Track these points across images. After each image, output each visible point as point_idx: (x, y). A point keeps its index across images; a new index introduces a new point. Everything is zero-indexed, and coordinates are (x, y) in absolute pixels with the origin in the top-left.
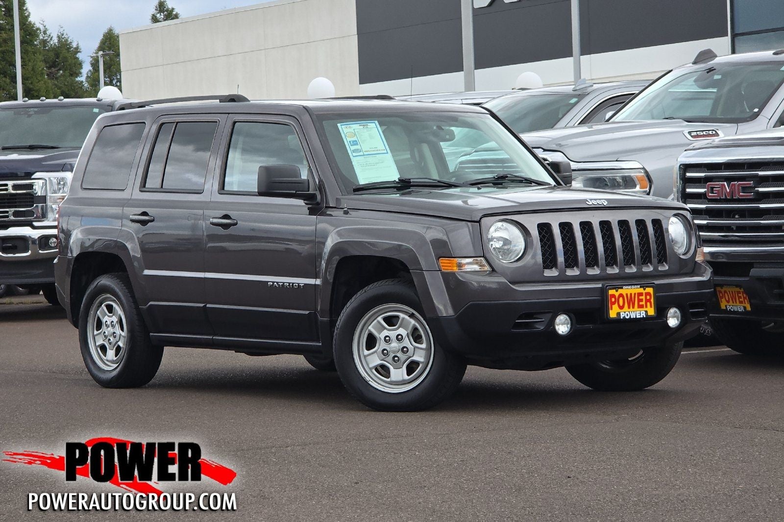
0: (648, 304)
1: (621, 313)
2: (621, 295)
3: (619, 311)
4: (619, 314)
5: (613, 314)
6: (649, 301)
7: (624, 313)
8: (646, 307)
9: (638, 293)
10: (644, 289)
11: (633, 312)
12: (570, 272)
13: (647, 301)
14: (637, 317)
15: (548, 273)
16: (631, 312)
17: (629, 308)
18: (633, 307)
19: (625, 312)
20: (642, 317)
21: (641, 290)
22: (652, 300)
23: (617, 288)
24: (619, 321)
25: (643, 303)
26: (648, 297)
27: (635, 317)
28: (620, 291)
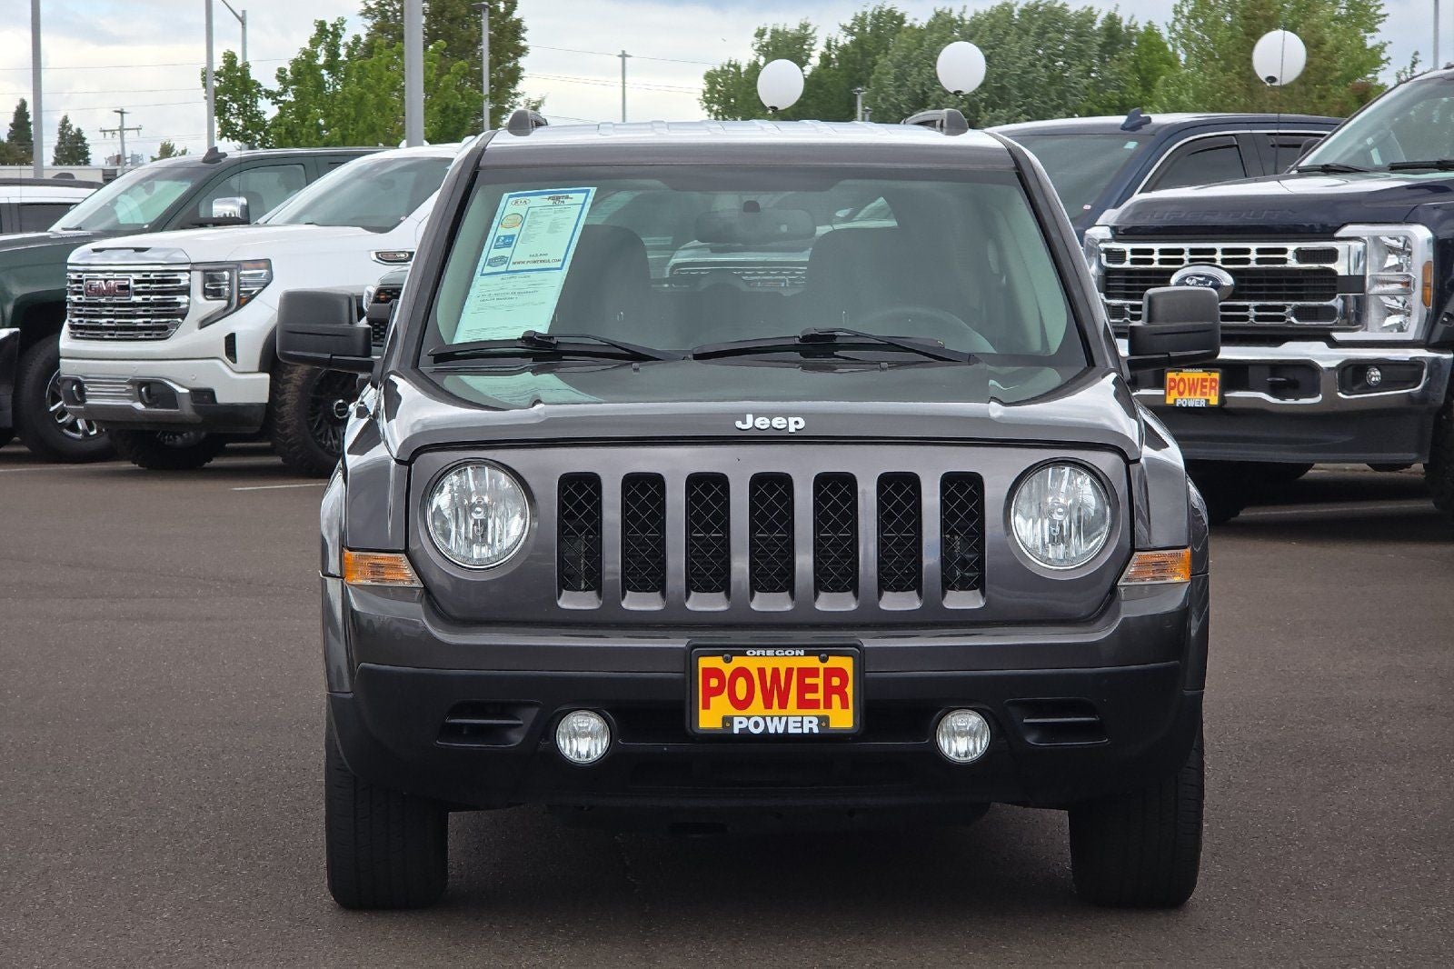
0: (836, 699)
1: (736, 720)
2: (742, 672)
3: (731, 711)
4: (728, 720)
5: (710, 718)
6: (840, 691)
7: (744, 720)
8: (828, 705)
9: (800, 670)
10: (824, 660)
11: (776, 719)
12: (635, 603)
13: (830, 691)
14: (791, 730)
15: (571, 602)
16: (768, 719)
17: (768, 705)
18: (783, 705)
19: (748, 718)
20: (806, 731)
21: (813, 662)
22: (849, 690)
23: (728, 653)
24: (724, 739)
25: (820, 695)
26: (836, 681)
27: (781, 730)
28: (738, 662)
